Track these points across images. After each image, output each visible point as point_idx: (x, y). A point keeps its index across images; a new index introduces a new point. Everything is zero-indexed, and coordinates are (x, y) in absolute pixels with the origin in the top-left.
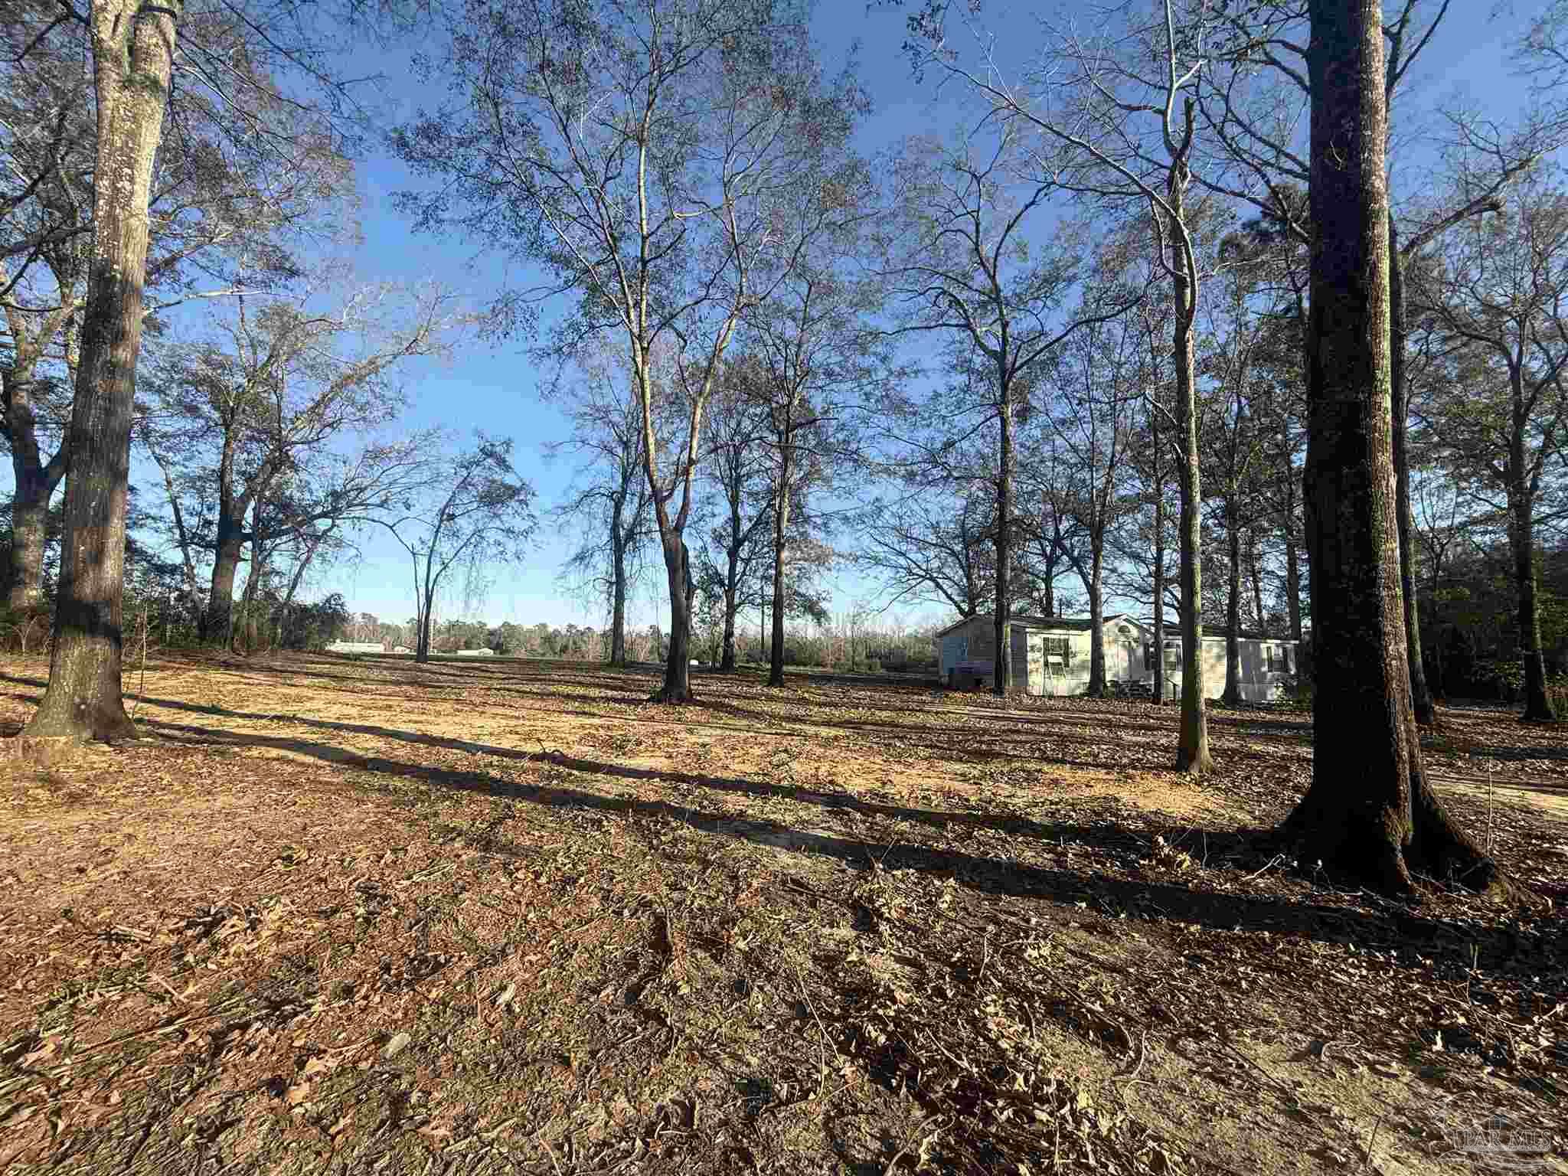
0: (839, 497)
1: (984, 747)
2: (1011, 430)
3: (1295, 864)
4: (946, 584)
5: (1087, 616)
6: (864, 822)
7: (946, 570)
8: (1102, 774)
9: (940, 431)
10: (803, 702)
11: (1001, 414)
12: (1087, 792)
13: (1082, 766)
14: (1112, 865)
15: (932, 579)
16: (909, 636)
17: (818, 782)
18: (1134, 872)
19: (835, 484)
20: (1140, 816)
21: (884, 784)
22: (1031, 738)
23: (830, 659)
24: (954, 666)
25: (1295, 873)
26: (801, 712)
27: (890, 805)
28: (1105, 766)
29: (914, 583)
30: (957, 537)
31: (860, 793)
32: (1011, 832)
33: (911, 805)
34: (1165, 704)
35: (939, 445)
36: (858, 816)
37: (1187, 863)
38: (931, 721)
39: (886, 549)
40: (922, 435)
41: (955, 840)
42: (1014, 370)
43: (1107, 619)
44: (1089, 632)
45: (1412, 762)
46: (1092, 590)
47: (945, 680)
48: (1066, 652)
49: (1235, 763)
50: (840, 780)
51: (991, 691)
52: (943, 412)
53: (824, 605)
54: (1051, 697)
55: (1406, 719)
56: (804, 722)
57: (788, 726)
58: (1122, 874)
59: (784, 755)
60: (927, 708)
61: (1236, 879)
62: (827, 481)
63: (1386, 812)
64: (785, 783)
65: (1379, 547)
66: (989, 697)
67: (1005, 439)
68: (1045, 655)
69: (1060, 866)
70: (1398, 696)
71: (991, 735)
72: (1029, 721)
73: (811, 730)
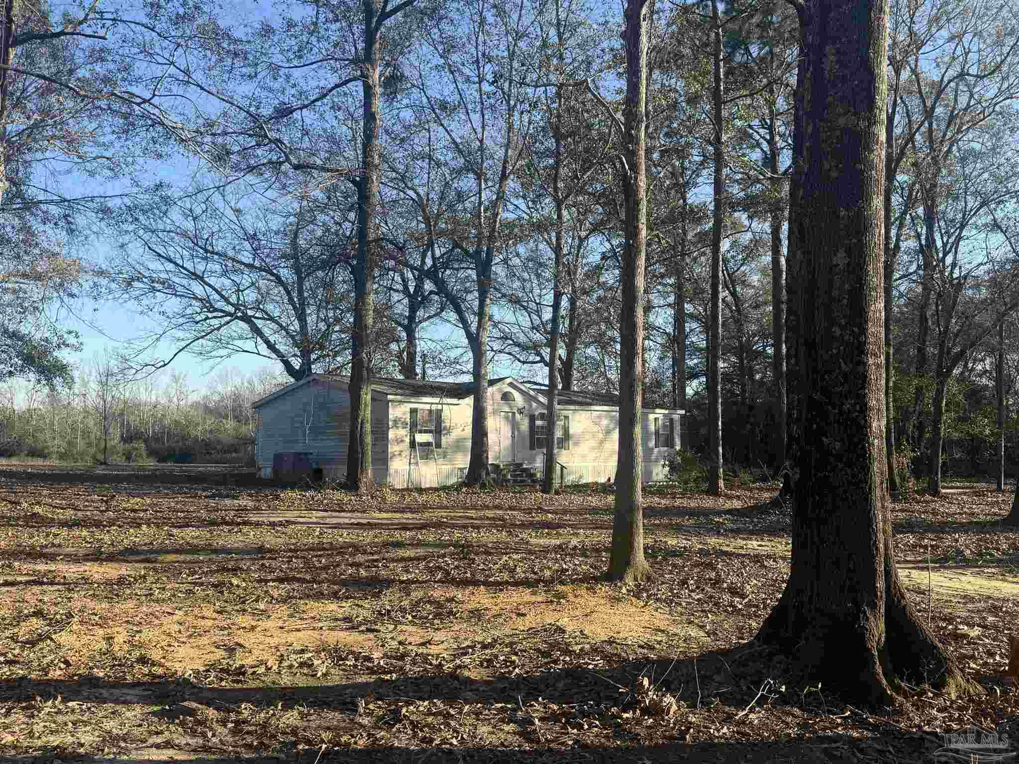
0: (92, 174)
1: (363, 573)
2: (379, 104)
3: (783, 689)
4: (268, 328)
5: (468, 379)
6: (224, 723)
7: (269, 307)
8: (524, 595)
9: (271, 90)
10: (34, 521)
11: (364, 77)
12: (522, 624)
13: (500, 586)
14: (591, 726)
15: (246, 319)
16: (195, 405)
17: (120, 663)
18: (619, 730)
19: (90, 150)
20: (595, 650)
21: (231, 651)
22: (421, 552)
23: (57, 444)
24: (281, 449)
25: (784, 700)
26: (39, 540)
27: (252, 684)
28: (525, 583)
29: (215, 322)
30: (284, 256)
31: (197, 672)
32: (451, 698)
33: (286, 680)
34: (557, 493)
35: (266, 111)
36: (212, 713)
37: (674, 707)
38: (270, 539)
39: (170, 266)
40: (243, 90)
41: (376, 727)
42: (385, 15)
43: (492, 383)
44: (470, 401)
45: (886, 555)
46: (475, 342)
47: (267, 472)
48: (437, 426)
49: (660, 563)
50: (155, 655)
51: (343, 487)
52: (278, 59)
53: (64, 355)
54: (420, 490)
55: (883, 506)
56: (52, 558)
57: (27, 567)
58: (607, 737)
59: (36, 623)
60: (254, 518)
61: (728, 719)
62: (71, 143)
63: (865, 612)
64: (56, 674)
65: (870, 306)
66: (339, 495)
67: (370, 117)
68: (412, 432)
69: (529, 740)
70: (878, 481)
71: (365, 552)
72: (405, 527)
73: (71, 571)
